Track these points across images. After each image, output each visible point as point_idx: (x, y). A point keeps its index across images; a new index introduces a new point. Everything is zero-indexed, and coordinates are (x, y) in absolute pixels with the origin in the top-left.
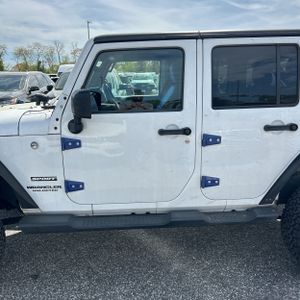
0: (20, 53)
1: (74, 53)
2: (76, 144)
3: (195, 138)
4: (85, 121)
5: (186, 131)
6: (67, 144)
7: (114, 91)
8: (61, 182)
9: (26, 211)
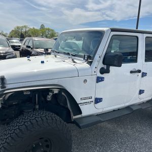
2: (102, 80)
8: (93, 99)
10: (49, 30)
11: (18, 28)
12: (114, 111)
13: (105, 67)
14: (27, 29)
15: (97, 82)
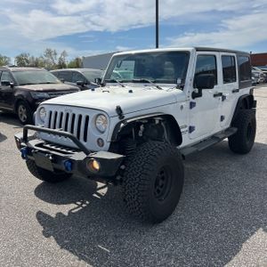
12: (205, 140)
13: (197, 91)
15: (191, 108)
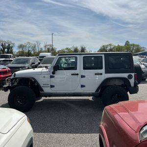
0: (21, 46)
1: (45, 47)
2: (53, 77)
3: (79, 76)
4: (56, 72)
5: (77, 74)
6: (51, 77)
7: (62, 65)
8: (49, 85)
9: (41, 92)
10: (134, 45)
11: (103, 46)
14: (112, 47)
